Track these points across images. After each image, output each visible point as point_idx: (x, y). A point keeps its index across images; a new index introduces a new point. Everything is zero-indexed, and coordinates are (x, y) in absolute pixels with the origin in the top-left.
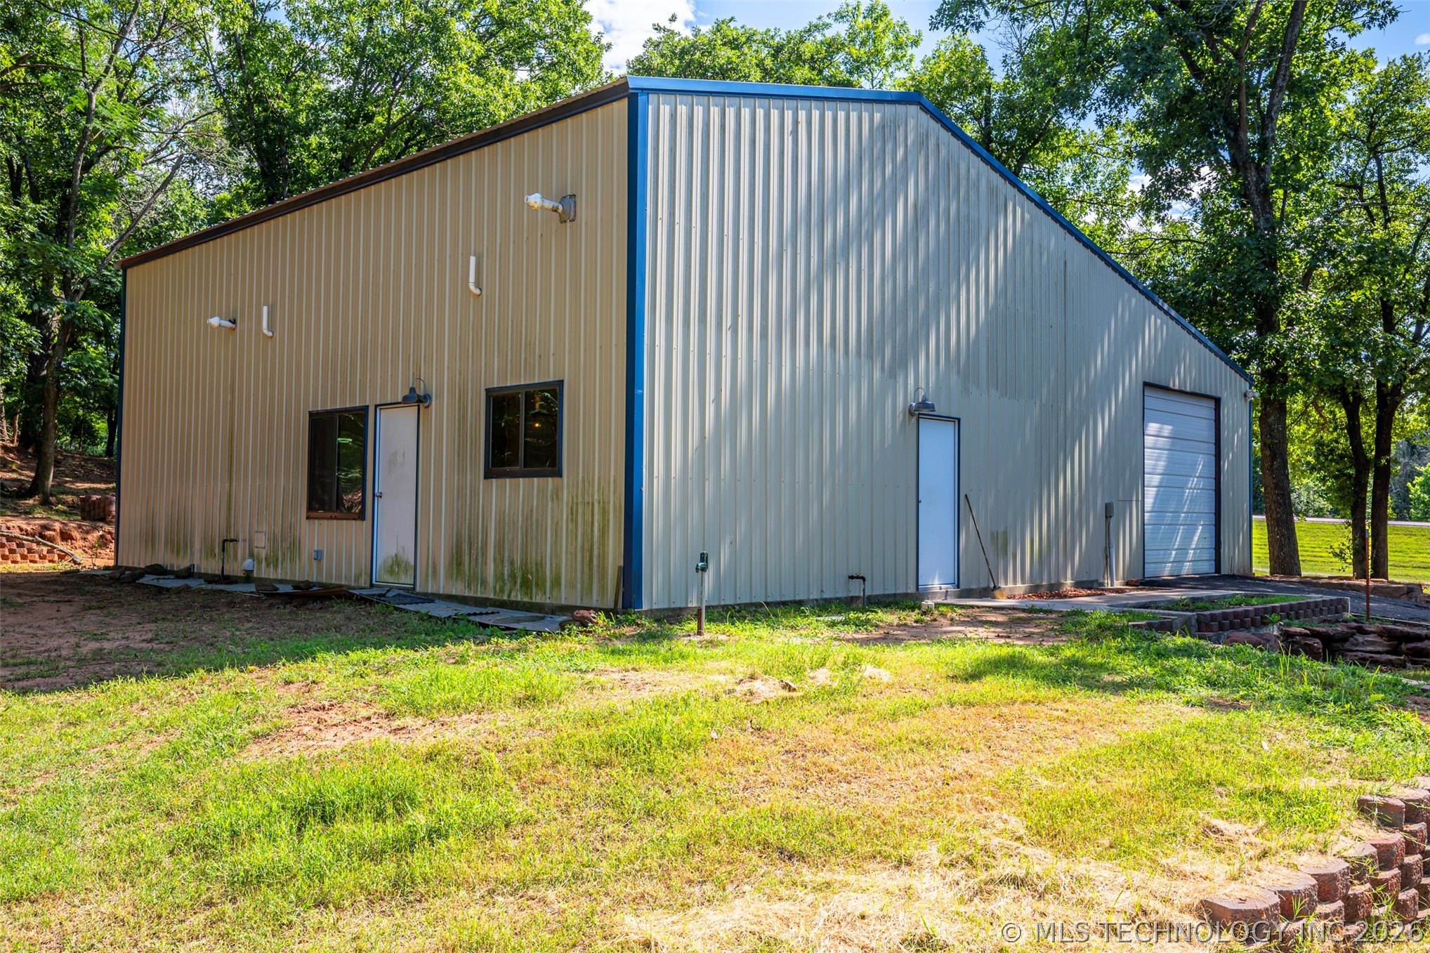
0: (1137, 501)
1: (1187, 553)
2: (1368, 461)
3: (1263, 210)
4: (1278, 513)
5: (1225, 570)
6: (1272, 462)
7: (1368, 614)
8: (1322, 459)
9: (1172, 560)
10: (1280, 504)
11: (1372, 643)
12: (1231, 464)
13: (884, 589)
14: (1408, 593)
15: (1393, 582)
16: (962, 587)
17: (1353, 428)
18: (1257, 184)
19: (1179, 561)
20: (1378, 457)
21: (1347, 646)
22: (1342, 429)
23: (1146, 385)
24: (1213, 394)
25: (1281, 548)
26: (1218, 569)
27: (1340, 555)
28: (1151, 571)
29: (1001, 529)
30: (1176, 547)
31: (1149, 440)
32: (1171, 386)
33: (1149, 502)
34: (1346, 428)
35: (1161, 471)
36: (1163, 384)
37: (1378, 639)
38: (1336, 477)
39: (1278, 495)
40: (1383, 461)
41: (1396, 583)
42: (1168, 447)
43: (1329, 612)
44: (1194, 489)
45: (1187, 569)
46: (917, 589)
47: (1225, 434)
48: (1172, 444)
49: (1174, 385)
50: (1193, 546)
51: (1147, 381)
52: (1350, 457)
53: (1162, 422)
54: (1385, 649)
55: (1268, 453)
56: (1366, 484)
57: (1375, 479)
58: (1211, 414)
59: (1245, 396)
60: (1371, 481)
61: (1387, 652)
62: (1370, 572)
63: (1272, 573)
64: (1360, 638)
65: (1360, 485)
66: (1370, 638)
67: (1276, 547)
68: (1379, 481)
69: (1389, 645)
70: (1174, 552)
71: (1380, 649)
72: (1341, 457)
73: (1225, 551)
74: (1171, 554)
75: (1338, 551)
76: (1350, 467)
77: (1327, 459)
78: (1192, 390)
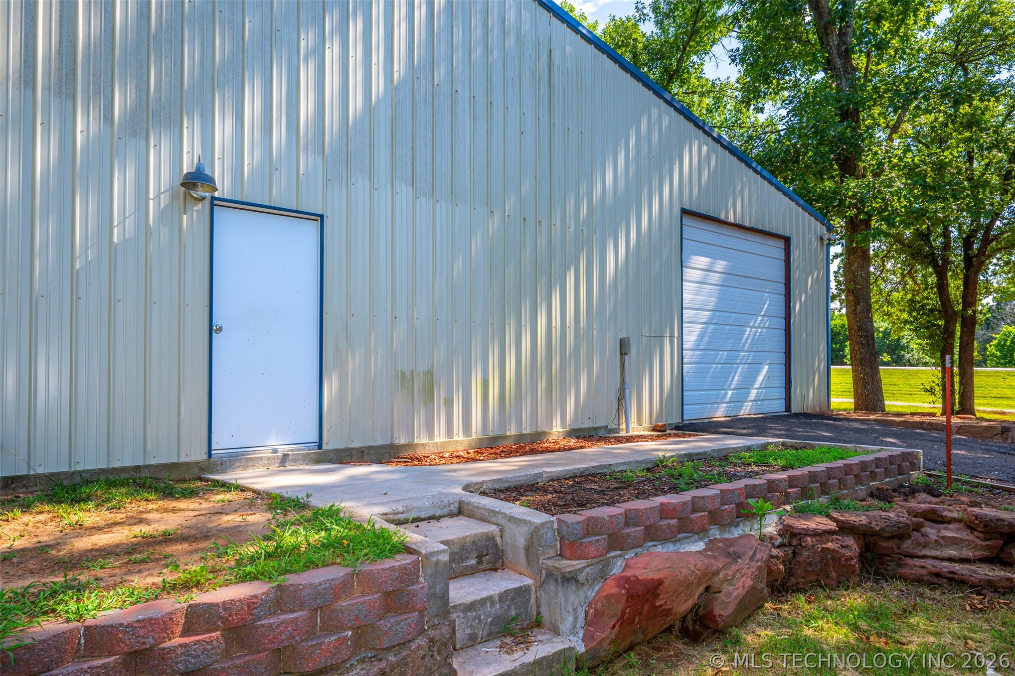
0: (672, 337)
1: (749, 393)
2: (955, 313)
3: (846, 71)
4: (861, 353)
5: (794, 409)
6: (856, 306)
7: (949, 472)
8: (914, 314)
9: (727, 400)
10: (863, 345)
11: (954, 542)
12: (804, 305)
13: (108, 462)
14: (1002, 433)
15: (982, 419)
16: (324, 447)
17: (942, 287)
18: (839, 46)
19: (738, 401)
20: (965, 309)
21: (907, 546)
22: (932, 288)
23: (684, 212)
24: (781, 232)
25: (865, 385)
26: (788, 407)
27: (931, 391)
28: (692, 414)
29: (423, 367)
30: (732, 387)
31: (689, 274)
32: (723, 217)
33: (690, 339)
34: (935, 286)
35: (711, 308)
36: (711, 214)
37: (965, 535)
38: (927, 328)
39: (861, 336)
40: (970, 312)
41: (987, 420)
42: (720, 283)
43: (887, 473)
44: (759, 327)
45: (746, 410)
46: (210, 455)
47: (795, 275)
48: (725, 280)
49: (727, 215)
50: (757, 386)
51: (687, 207)
52: (939, 311)
53: (714, 257)
54: (978, 553)
55: (851, 298)
56: (953, 333)
57: (962, 327)
58: (781, 254)
59: (822, 239)
60: (958, 328)
61: (983, 560)
62: (957, 407)
63: (857, 408)
64: (932, 532)
65: (948, 333)
66: (950, 532)
67: (860, 384)
68: (965, 329)
69: (988, 547)
70: (730, 393)
71: (968, 553)
72: (932, 311)
73: (796, 391)
74: (726, 394)
75: (928, 388)
76: (940, 319)
77: (918, 314)
78: (753, 225)
